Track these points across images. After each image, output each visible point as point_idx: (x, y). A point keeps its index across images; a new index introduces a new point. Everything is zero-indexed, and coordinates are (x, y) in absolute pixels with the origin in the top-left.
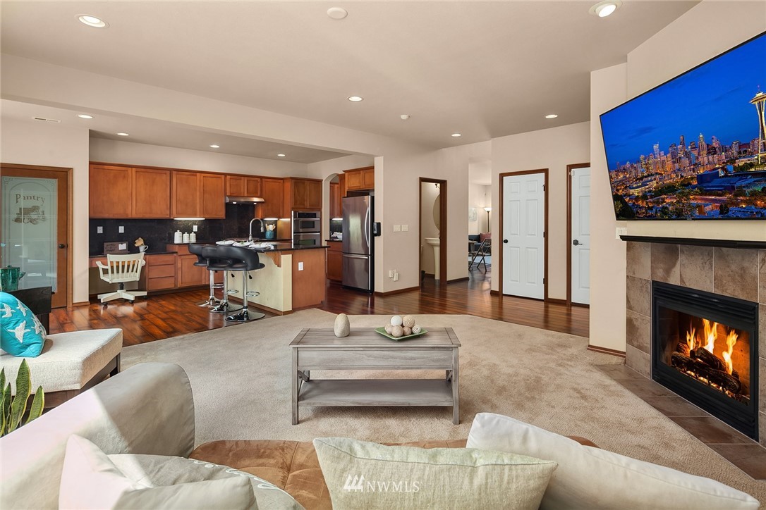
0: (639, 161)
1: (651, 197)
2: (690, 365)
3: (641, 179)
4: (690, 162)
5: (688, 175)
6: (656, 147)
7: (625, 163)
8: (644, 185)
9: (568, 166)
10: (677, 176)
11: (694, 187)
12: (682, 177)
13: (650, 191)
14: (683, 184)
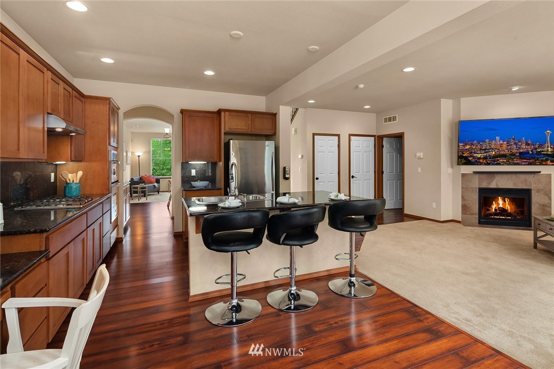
0: (484, 142)
1: (490, 158)
2: (496, 214)
3: (485, 150)
4: (517, 147)
5: (514, 151)
6: (498, 138)
7: (474, 141)
8: (485, 153)
9: (349, 134)
10: (508, 151)
11: (517, 156)
12: (511, 151)
13: (490, 156)
14: (511, 154)
